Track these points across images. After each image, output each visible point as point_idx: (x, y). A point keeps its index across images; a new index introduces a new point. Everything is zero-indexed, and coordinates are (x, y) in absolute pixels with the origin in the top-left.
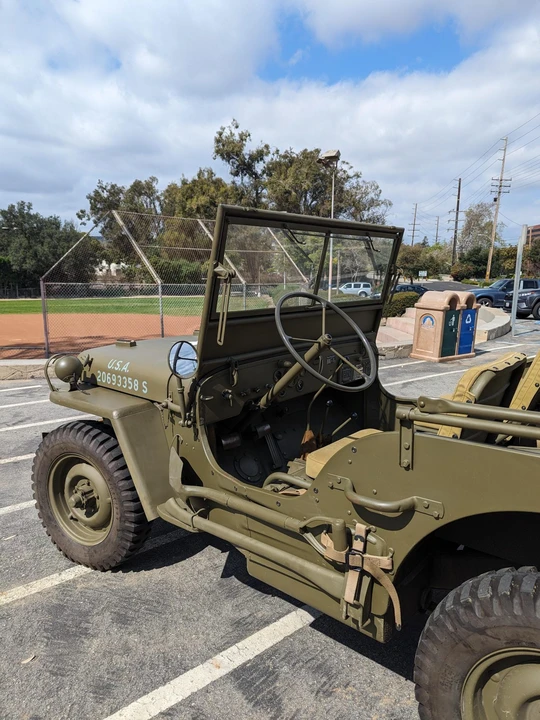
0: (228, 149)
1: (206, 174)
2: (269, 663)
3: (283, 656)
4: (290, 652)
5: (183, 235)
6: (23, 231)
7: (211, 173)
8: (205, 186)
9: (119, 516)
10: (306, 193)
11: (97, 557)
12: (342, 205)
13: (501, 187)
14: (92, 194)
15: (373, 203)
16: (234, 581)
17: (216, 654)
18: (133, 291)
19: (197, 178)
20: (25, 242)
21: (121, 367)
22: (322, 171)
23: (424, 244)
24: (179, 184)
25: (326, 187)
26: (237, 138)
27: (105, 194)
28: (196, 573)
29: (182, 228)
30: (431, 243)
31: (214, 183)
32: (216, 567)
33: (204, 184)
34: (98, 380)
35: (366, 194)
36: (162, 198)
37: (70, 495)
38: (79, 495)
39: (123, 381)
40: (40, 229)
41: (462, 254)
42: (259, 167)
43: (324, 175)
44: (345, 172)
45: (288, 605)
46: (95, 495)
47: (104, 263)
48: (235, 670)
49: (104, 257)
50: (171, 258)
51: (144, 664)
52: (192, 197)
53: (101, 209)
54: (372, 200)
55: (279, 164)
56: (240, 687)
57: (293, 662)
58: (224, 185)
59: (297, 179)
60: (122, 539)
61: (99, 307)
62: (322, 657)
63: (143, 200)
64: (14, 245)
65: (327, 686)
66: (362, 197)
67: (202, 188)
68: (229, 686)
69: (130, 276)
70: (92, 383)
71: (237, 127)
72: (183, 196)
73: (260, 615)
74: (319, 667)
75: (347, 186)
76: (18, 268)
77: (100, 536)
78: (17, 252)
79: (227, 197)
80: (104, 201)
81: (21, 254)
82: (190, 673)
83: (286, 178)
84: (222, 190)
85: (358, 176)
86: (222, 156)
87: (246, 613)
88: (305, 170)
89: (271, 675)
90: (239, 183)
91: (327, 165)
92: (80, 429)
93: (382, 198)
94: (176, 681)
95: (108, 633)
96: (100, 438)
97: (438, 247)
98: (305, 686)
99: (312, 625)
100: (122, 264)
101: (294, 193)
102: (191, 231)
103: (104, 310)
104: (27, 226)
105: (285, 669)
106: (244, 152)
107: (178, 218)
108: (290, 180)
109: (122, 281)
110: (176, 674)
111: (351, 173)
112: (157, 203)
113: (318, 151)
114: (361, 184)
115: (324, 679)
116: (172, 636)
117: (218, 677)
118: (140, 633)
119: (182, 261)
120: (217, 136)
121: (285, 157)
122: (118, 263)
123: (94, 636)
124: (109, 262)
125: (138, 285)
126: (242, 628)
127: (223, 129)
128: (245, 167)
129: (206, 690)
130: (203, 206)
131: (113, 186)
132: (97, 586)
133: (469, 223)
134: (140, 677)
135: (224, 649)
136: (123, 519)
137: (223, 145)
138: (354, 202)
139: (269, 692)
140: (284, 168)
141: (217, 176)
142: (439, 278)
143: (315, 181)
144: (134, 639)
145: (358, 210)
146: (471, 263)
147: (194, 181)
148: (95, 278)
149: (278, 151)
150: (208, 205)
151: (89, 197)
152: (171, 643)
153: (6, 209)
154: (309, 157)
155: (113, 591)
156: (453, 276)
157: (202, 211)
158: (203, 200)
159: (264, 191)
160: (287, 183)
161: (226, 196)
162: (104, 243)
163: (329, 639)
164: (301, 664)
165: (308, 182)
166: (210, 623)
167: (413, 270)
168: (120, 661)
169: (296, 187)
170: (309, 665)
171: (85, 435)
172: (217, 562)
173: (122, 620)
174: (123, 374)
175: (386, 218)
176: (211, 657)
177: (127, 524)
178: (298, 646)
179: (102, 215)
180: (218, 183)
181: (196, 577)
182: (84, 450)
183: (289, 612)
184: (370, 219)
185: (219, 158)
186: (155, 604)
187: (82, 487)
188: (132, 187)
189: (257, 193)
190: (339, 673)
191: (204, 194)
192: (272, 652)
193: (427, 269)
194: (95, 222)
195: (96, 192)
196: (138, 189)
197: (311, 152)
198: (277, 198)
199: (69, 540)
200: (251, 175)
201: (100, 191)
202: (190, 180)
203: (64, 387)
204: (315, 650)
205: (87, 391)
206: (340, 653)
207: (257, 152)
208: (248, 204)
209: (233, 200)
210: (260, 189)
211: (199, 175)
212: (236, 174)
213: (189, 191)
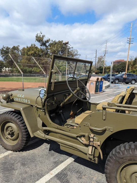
0: (39, 39)
1: (33, 45)
2: (65, 172)
3: (68, 170)
4: (70, 169)
5: (27, 61)
7: (35, 45)
8: (33, 49)
9: (21, 137)
10: (60, 51)
11: (14, 148)
12: (69, 55)
13: (106, 52)
14: (1, 49)
15: (76, 55)
16: (53, 152)
17: (51, 171)
18: (13, 76)
19: (31, 46)
21: (22, 96)
22: (63, 46)
24: (26, 48)
25: (64, 50)
26: (42, 36)
27: (5, 49)
28: (42, 150)
29: (27, 59)
31: (35, 48)
32: (47, 148)
33: (32, 48)
34: (14, 100)
35: (75, 52)
36: (21, 51)
37: (6, 132)
38: (9, 131)
39: (22, 100)
41: (97, 68)
42: (47, 44)
43: (64, 47)
44: (69, 47)
45: (67, 157)
46: (14, 131)
47: (4, 68)
48: (56, 175)
49: (4, 66)
50: (24, 67)
51: (31, 176)
53: (4, 53)
54: (76, 54)
56: (58, 179)
57: (71, 171)
58: (38, 48)
59: (57, 48)
60: (22, 143)
61: (3, 80)
62: (78, 169)
63: (16, 51)
65: (80, 176)
66: (73, 53)
67: (32, 49)
68: (55, 179)
69: (12, 71)
70: (13, 101)
71: (41, 34)
72: (27, 50)
73: (61, 160)
74: (77, 172)
75: (70, 50)
77: (16, 142)
79: (39, 51)
80: (5, 51)
82: (45, 177)
83: (54, 47)
84: (38, 50)
85: (72, 48)
86: (38, 41)
87: (57, 160)
88: (59, 46)
89: (66, 175)
90: (42, 48)
91: (65, 45)
92: (10, 113)
93: (78, 53)
94: (41, 179)
95: (20, 169)
96: (16, 116)
98: (75, 177)
99: (74, 161)
100: (10, 68)
101: (56, 51)
102: (29, 60)
103: (5, 81)
105: (69, 173)
106: (43, 40)
107: (26, 56)
108: (55, 48)
109: (10, 73)
110: (41, 178)
111: (71, 47)
112: (20, 52)
113: (62, 41)
114: (73, 50)
115: (79, 174)
116: (38, 167)
117: (52, 177)
118: (29, 167)
119: (27, 68)
120: (36, 36)
121: (54, 42)
122: (9, 68)
123: (16, 170)
124: (6, 68)
125: (14, 74)
126: (56, 164)
127: (38, 34)
128: (44, 44)
129: (49, 181)
130: (32, 54)
131: (7, 47)
132: (15, 156)
133: (99, 60)
134: (31, 179)
135: (52, 170)
136: (22, 137)
137: (38, 38)
138: (71, 54)
139: (66, 179)
140: (54, 45)
141: (36, 46)
143: (62, 48)
144: (28, 169)
145: (73, 56)
146: (99, 70)
147: (30, 47)
148: (2, 72)
149: (52, 40)
150: (34, 53)
152: (38, 169)
154: (60, 42)
155: (20, 157)
156: (95, 73)
157: (32, 55)
158: (33, 52)
159: (49, 50)
160: (55, 49)
162: (4, 62)
163: (79, 164)
164: (73, 171)
165: (60, 49)
166: (48, 163)
168: (24, 176)
169: (57, 50)
170: (75, 171)
171: (11, 115)
172: (47, 147)
173: (23, 164)
174: (22, 98)
176: (49, 172)
177: (24, 139)
178: (71, 167)
179: (4, 55)
180: (37, 48)
181: (42, 151)
182: (11, 119)
183: (68, 158)
185: (37, 41)
186: (32, 160)
187: (10, 129)
189: (47, 51)
190: (83, 172)
191: (33, 50)
192: (65, 169)
194: (2, 57)
195: (2, 48)
196: (14, 48)
197: (61, 41)
198: (52, 52)
199: (6, 144)
200: (45, 46)
201: (3, 48)
202: (29, 47)
203: (4, 102)
204: (76, 167)
205: (12, 103)
206: (82, 168)
207: (47, 40)
208: (45, 54)
209: (41, 52)
210: (48, 50)
211: (31, 45)
212: (41, 46)
213: (29, 50)
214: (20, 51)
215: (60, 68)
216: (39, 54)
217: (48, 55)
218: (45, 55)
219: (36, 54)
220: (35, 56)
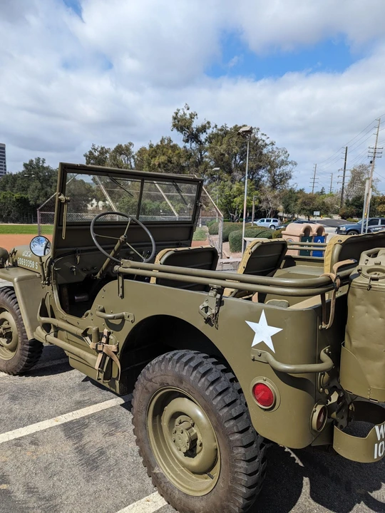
0: (181, 124)
1: (166, 141)
2: (87, 421)
6: (38, 178)
7: (170, 141)
8: (165, 150)
10: (236, 155)
11: (10, 366)
12: (261, 164)
13: (375, 154)
14: (88, 153)
15: (283, 163)
19: (159, 144)
20: (39, 185)
23: (322, 193)
24: (148, 148)
26: (188, 116)
27: (96, 154)
30: (327, 192)
31: (172, 147)
33: (164, 147)
34: (18, 263)
35: (279, 156)
36: (136, 157)
39: (28, 263)
40: (50, 177)
41: (348, 200)
42: (203, 137)
44: (264, 141)
46: (11, 330)
47: (94, 201)
49: (94, 197)
52: (155, 157)
54: (283, 161)
55: (217, 135)
58: (178, 149)
59: (230, 145)
63: (123, 158)
64: (32, 187)
66: (275, 159)
67: (162, 151)
71: (188, 109)
72: (149, 155)
73: (94, 399)
74: (114, 423)
75: (265, 151)
76: (34, 203)
78: (33, 192)
80: (95, 158)
81: (36, 193)
82: (40, 423)
83: (222, 144)
84: (177, 152)
85: (273, 144)
86: (177, 128)
88: (235, 139)
90: (188, 147)
91: (244, 136)
93: (289, 160)
97: (331, 195)
99: (121, 405)
100: (107, 202)
101: (227, 155)
104: (41, 174)
105: (94, 423)
106: (193, 126)
108: (224, 146)
110: (32, 423)
111: (268, 142)
112: (132, 160)
114: (275, 150)
117: (54, 425)
119: (147, 201)
120: (175, 115)
121: (221, 130)
122: (104, 201)
124: (98, 201)
126: (80, 405)
127: (179, 110)
128: (193, 137)
130: (162, 163)
131: (102, 148)
133: (353, 178)
135: (64, 414)
136: (23, 343)
137: (178, 121)
138: (270, 162)
140: (220, 137)
141: (174, 142)
142: (330, 217)
143: (242, 147)
145: (273, 168)
146: (354, 207)
147: (158, 146)
149: (216, 126)
150: (166, 162)
151: (85, 156)
153: (28, 163)
156: (341, 215)
157: (162, 166)
158: (163, 159)
159: (206, 153)
160: (222, 148)
161: (179, 156)
162: (94, 187)
165: (237, 148)
167: (310, 210)
169: (229, 151)
174: (28, 259)
175: (292, 174)
176: (55, 417)
178: (108, 414)
180: (174, 147)
182: (4, 302)
183: (112, 399)
184: (281, 175)
185: (175, 130)
187: (4, 325)
188: (115, 149)
189: (201, 155)
191: (164, 154)
193: (319, 210)
195: (91, 152)
196: (120, 150)
197: (240, 127)
198: (215, 158)
200: (197, 142)
201: (93, 151)
202: (155, 145)
204: (116, 416)
207: (202, 126)
208: (194, 162)
209: (184, 159)
210: (203, 152)
211: (161, 142)
212: (187, 141)
213: (154, 153)
214: (133, 157)
215: (233, 202)
216: (179, 165)
217: (203, 167)
218: (197, 166)
219: (171, 163)
220: (169, 170)
